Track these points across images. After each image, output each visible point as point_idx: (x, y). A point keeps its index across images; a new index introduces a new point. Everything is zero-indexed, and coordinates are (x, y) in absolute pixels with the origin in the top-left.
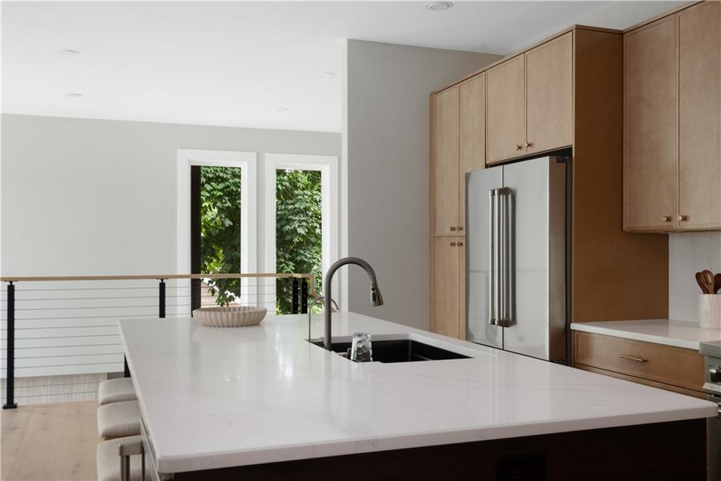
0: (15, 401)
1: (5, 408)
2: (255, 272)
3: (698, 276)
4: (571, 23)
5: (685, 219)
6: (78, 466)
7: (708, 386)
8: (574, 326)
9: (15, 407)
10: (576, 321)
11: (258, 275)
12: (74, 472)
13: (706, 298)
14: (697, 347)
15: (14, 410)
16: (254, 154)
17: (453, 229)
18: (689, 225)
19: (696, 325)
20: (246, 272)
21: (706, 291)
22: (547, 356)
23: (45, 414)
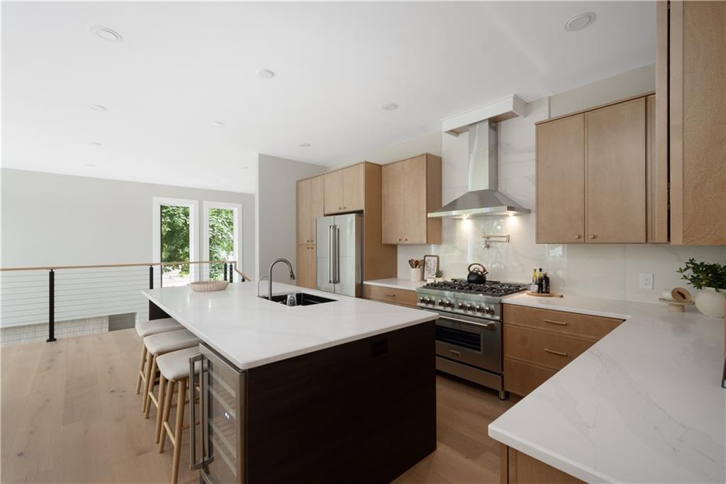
0: (55, 337)
1: (48, 341)
2: (198, 261)
3: (410, 261)
4: (363, 160)
5: (406, 240)
6: (111, 368)
7: (419, 304)
8: (365, 283)
9: (55, 340)
10: (366, 280)
11: (200, 262)
12: (110, 372)
13: (413, 269)
14: (414, 290)
15: (54, 342)
16: (197, 202)
17: (308, 241)
18: (408, 242)
19: (409, 280)
20: (193, 261)
21: (413, 267)
22: (354, 295)
23: (78, 342)
